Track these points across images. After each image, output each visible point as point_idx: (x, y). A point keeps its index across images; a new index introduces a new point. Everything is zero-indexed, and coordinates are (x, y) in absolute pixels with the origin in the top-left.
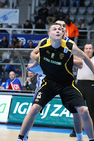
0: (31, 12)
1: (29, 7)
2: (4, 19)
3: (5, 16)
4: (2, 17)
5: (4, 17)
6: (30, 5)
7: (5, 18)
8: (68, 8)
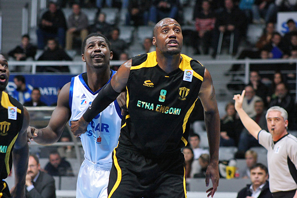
0: (29, 22)
1: (24, 11)
6: (28, 6)
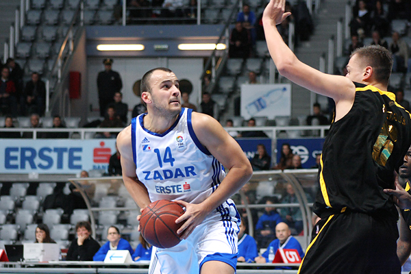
2: (257, 107)
3: (259, 100)
4: (254, 103)
5: (257, 103)
7: (260, 104)
8: (402, 74)
